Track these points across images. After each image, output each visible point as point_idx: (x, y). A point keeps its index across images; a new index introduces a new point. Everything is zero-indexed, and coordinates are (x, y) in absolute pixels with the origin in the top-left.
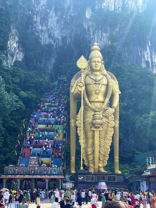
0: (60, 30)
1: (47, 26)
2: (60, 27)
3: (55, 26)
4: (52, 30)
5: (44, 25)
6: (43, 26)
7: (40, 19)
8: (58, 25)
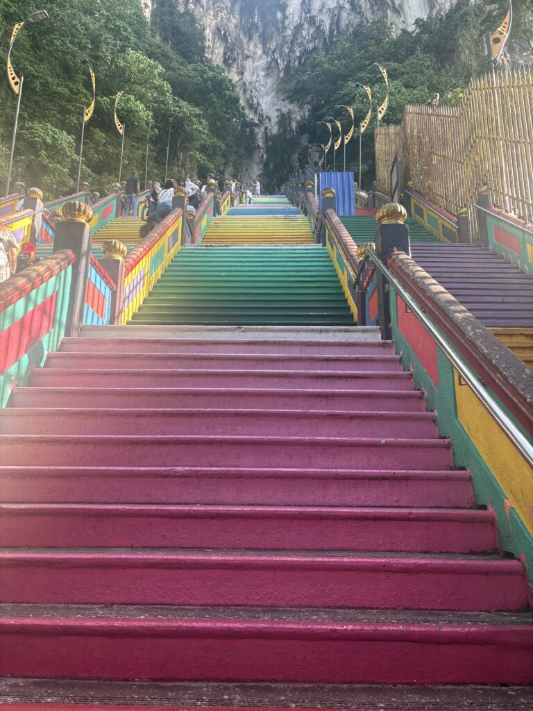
0: (273, 94)
1: (242, 73)
2: (274, 87)
3: (262, 82)
4: (254, 90)
5: (234, 70)
6: (232, 73)
7: (222, 51)
8: (270, 82)
